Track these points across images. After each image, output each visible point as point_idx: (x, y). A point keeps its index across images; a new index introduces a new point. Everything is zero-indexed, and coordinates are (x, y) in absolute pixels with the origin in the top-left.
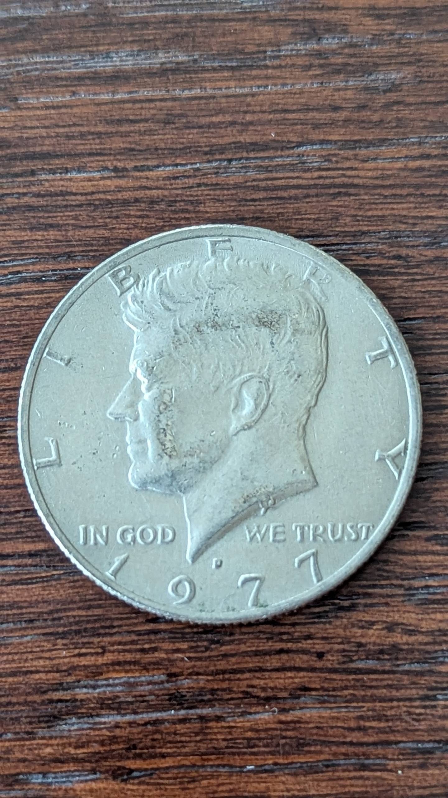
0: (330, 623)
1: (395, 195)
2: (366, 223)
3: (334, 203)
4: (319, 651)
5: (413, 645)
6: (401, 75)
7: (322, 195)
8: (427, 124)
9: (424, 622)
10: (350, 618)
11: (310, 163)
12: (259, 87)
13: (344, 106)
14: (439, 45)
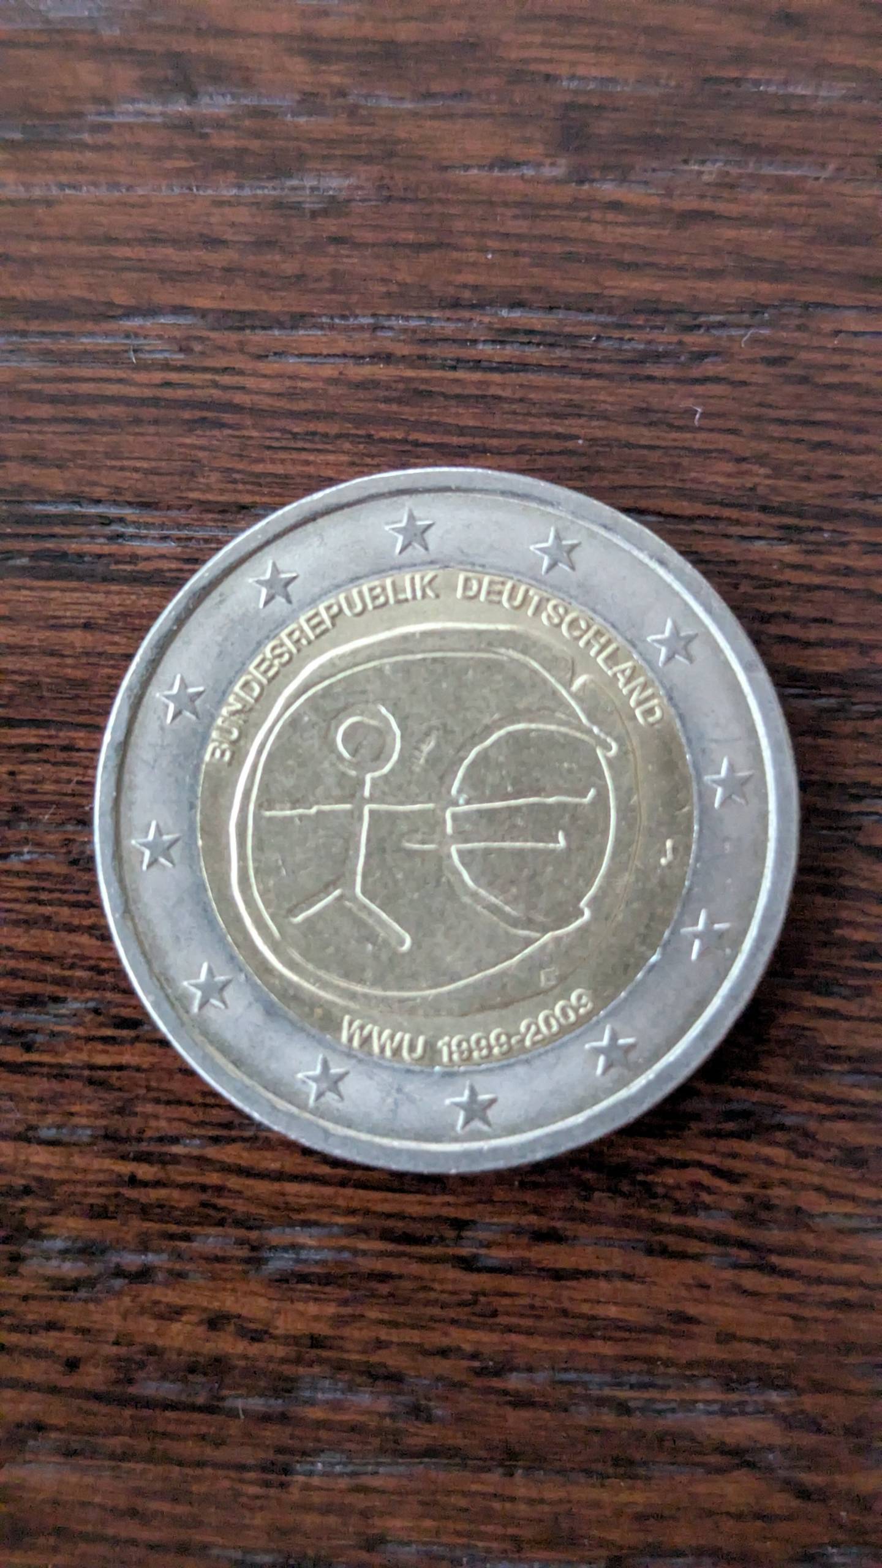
0: (97, 1301)
1: (314, 434)
2: (249, 487)
3: (188, 441)
4: (71, 1354)
5: (255, 1359)
6: (352, 181)
7: (168, 422)
8: (394, 288)
9: (282, 1317)
10: (136, 1296)
11: (150, 352)
12: (62, 186)
13: (228, 237)
14: (436, 124)
